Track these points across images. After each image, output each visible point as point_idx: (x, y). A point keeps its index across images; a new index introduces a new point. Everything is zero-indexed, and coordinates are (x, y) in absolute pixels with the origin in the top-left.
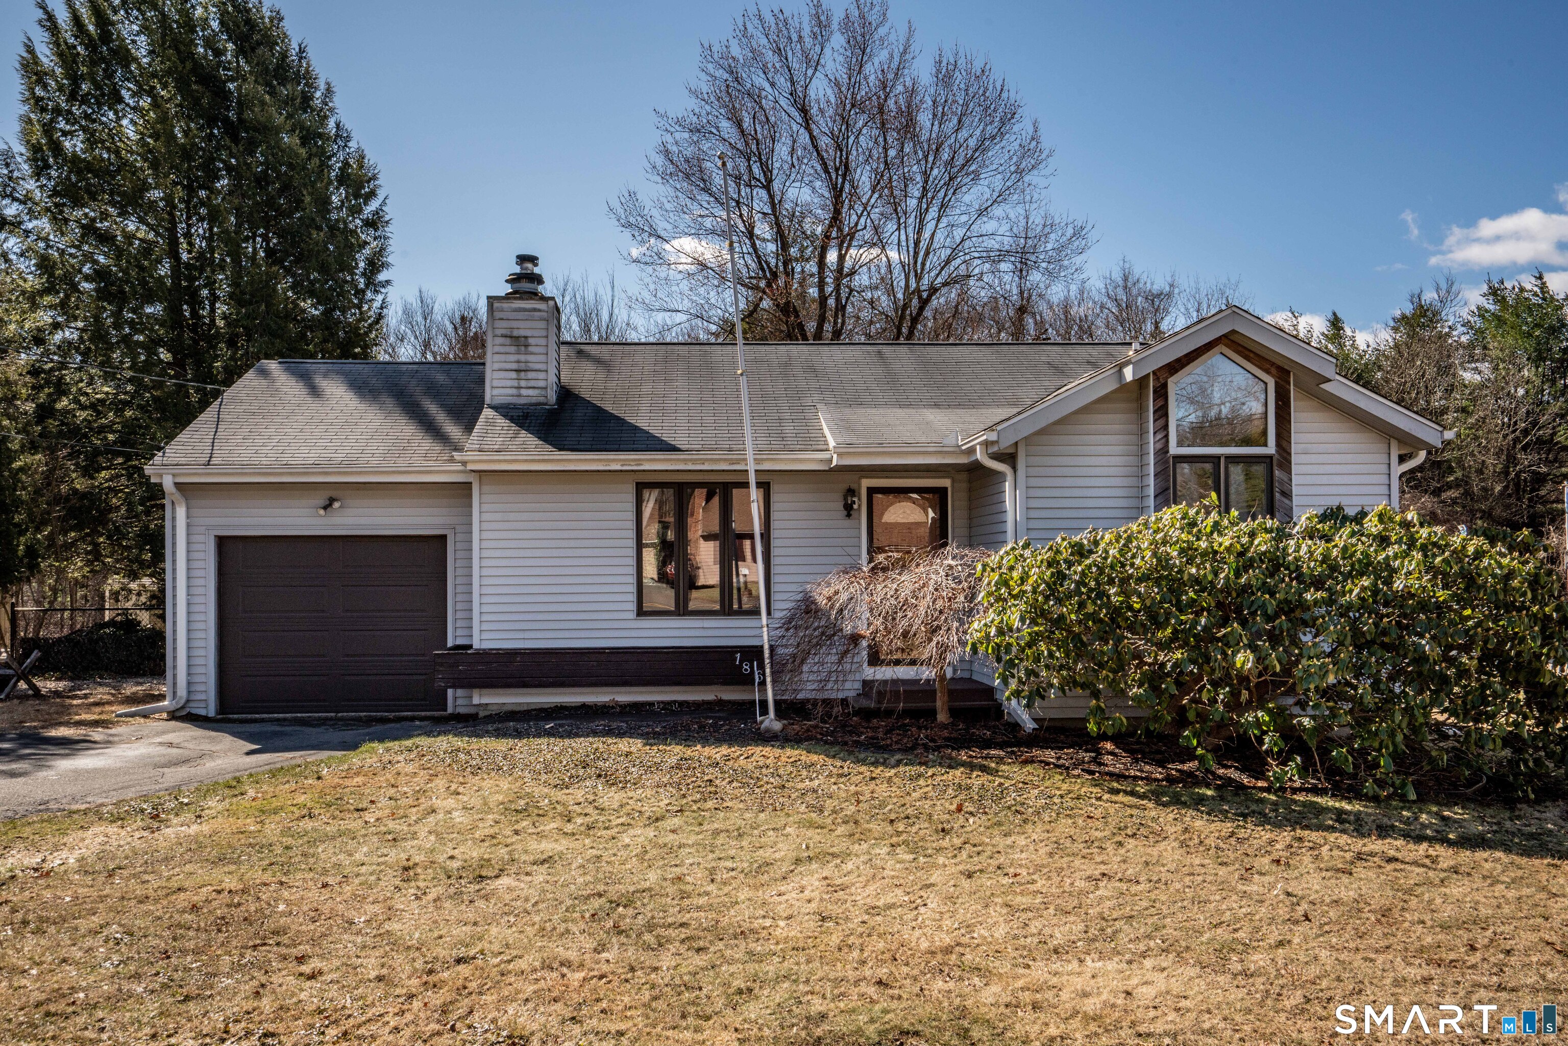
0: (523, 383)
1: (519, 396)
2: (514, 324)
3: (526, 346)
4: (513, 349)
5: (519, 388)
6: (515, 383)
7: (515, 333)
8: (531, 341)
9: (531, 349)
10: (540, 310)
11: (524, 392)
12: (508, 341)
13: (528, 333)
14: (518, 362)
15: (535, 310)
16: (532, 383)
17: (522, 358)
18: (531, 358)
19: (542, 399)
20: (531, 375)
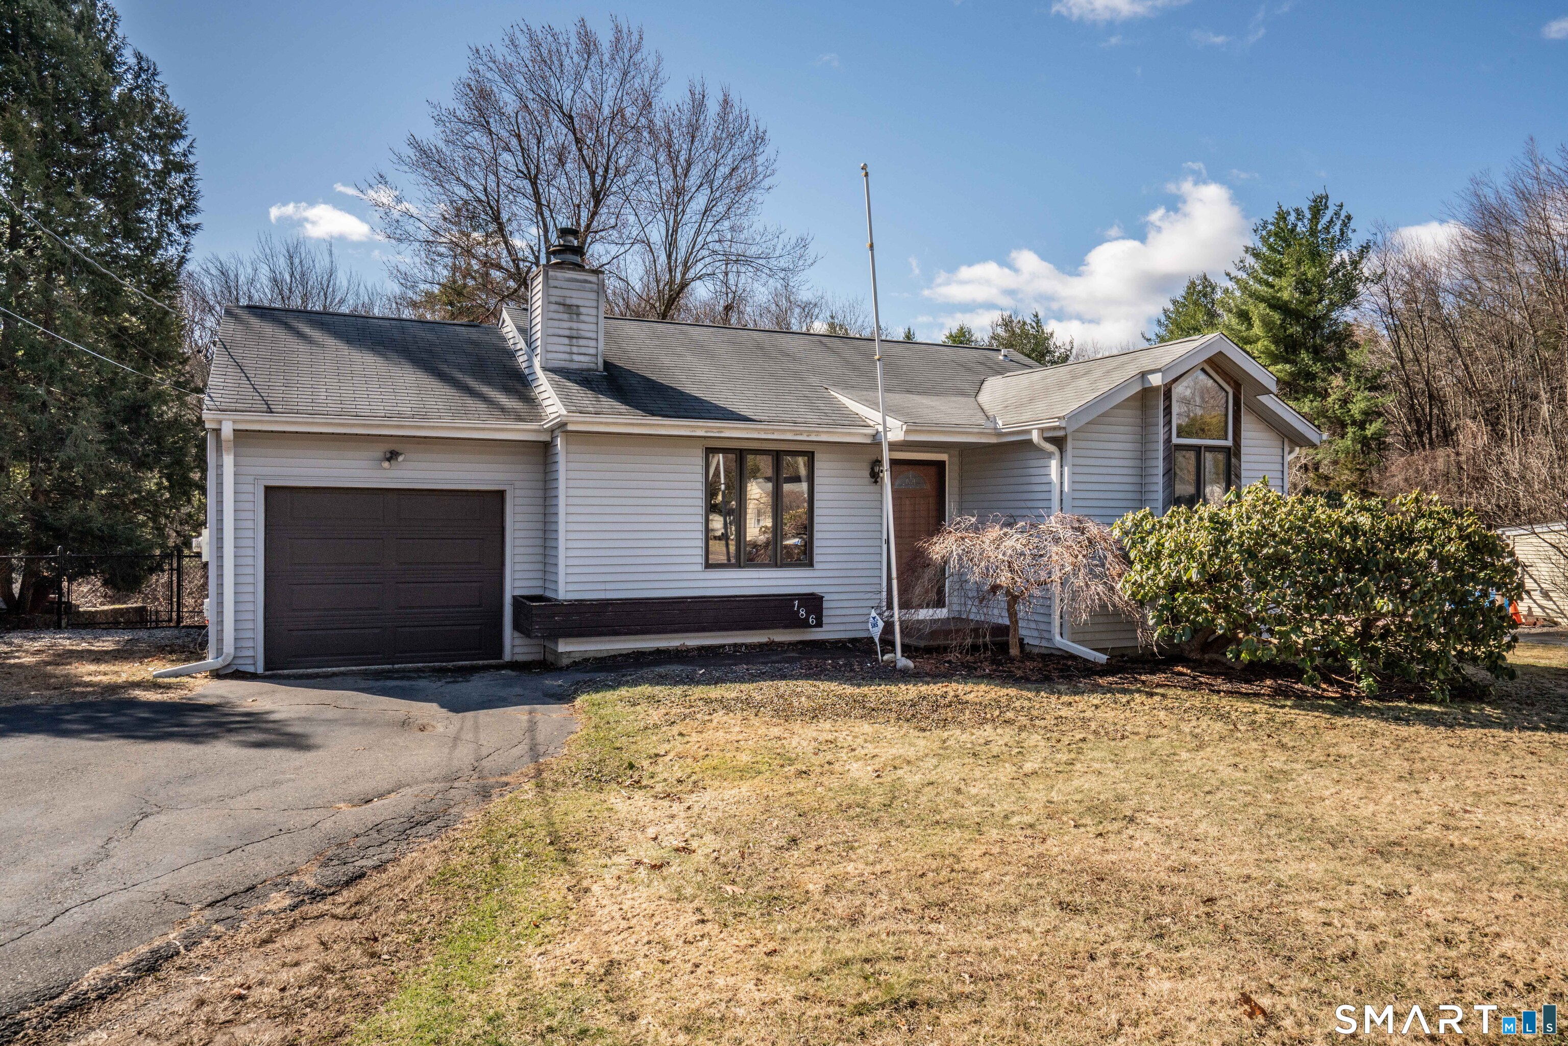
0: (575, 350)
1: (572, 361)
2: (568, 293)
3: (578, 314)
4: (566, 316)
5: (572, 353)
6: (567, 349)
7: (568, 302)
8: (582, 310)
9: (582, 317)
10: (590, 282)
11: (575, 357)
12: (561, 308)
13: (579, 302)
14: (571, 329)
15: (586, 281)
16: (583, 350)
17: (575, 325)
18: (582, 326)
19: (592, 366)
20: (582, 342)
